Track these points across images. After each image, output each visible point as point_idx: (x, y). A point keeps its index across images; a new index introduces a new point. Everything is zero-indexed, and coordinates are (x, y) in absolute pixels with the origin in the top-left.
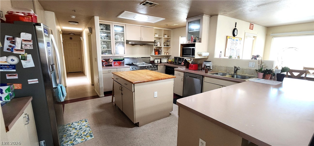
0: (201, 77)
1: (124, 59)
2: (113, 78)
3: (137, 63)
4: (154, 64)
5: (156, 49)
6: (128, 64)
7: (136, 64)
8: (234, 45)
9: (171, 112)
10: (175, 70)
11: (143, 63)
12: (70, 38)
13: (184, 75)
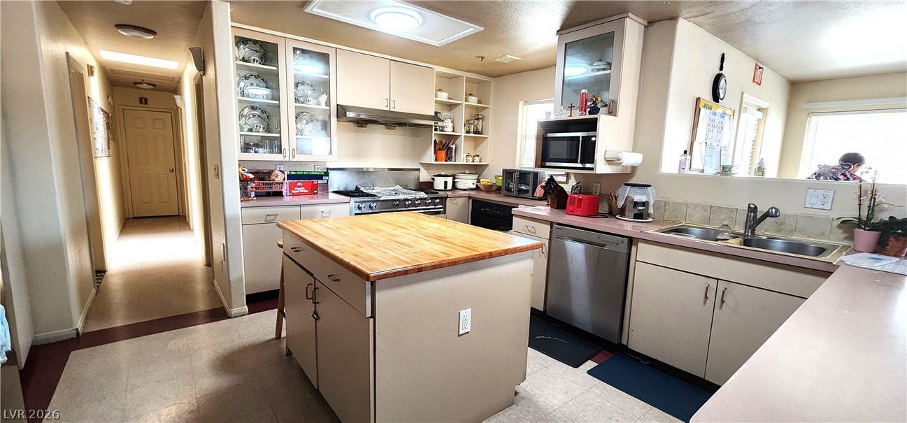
0: (622, 242)
1: (327, 174)
2: (281, 243)
3: (373, 189)
4: (432, 193)
5: (441, 142)
6: (342, 189)
7: (370, 192)
8: (715, 130)
9: (517, 388)
10: (516, 216)
11: (394, 190)
12: (141, 99)
13: (551, 232)
